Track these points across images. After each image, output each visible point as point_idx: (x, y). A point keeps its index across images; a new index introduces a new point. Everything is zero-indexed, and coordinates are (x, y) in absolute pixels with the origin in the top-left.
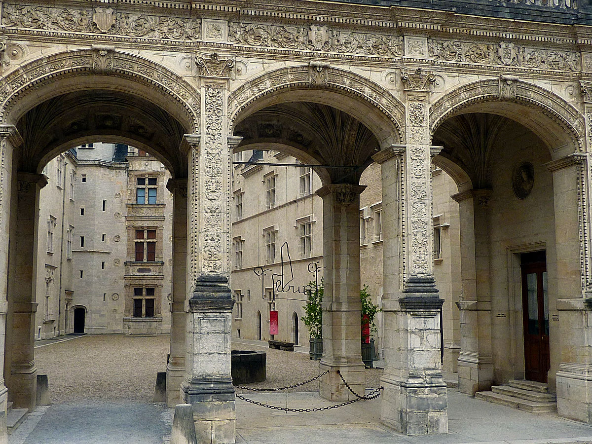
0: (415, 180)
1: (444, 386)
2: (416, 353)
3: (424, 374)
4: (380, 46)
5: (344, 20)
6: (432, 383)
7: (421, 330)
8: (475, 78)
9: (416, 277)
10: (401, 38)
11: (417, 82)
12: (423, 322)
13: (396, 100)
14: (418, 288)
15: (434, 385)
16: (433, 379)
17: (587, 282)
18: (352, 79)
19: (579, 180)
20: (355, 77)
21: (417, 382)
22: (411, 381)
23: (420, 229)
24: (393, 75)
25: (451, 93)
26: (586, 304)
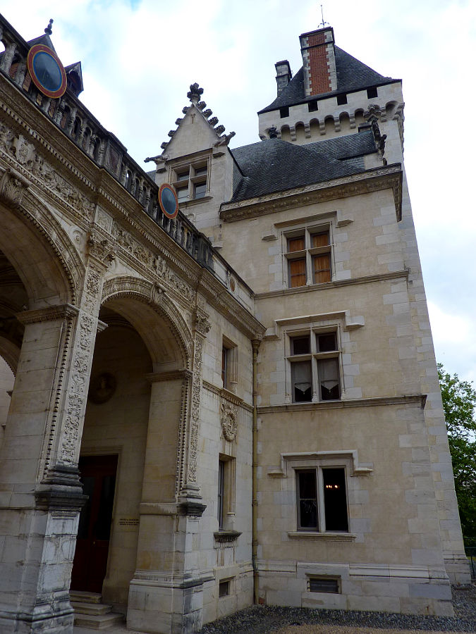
0: (81, 350)
1: (71, 613)
2: (48, 568)
3: (51, 598)
4: (75, 201)
5: (55, 152)
6: (59, 610)
7: (58, 536)
8: (137, 275)
9: (62, 464)
10: (93, 205)
11: (100, 253)
12: (61, 524)
13: (79, 259)
14: (63, 479)
15: (61, 613)
16: (61, 604)
17: (181, 486)
18: (43, 215)
19: (184, 393)
20: (48, 215)
21: (43, 611)
22: (38, 610)
23: (75, 407)
24: (79, 235)
25: (121, 278)
26: (179, 508)
